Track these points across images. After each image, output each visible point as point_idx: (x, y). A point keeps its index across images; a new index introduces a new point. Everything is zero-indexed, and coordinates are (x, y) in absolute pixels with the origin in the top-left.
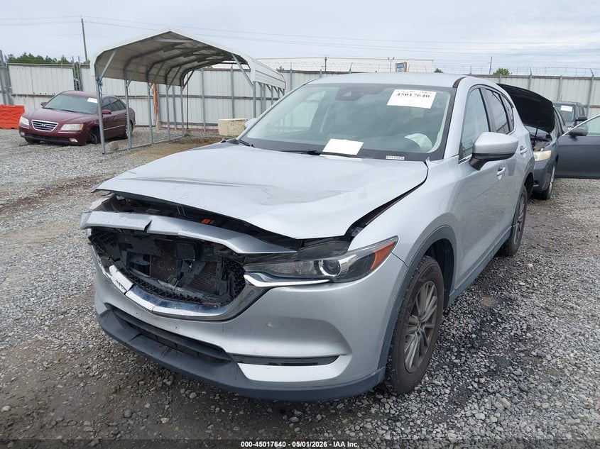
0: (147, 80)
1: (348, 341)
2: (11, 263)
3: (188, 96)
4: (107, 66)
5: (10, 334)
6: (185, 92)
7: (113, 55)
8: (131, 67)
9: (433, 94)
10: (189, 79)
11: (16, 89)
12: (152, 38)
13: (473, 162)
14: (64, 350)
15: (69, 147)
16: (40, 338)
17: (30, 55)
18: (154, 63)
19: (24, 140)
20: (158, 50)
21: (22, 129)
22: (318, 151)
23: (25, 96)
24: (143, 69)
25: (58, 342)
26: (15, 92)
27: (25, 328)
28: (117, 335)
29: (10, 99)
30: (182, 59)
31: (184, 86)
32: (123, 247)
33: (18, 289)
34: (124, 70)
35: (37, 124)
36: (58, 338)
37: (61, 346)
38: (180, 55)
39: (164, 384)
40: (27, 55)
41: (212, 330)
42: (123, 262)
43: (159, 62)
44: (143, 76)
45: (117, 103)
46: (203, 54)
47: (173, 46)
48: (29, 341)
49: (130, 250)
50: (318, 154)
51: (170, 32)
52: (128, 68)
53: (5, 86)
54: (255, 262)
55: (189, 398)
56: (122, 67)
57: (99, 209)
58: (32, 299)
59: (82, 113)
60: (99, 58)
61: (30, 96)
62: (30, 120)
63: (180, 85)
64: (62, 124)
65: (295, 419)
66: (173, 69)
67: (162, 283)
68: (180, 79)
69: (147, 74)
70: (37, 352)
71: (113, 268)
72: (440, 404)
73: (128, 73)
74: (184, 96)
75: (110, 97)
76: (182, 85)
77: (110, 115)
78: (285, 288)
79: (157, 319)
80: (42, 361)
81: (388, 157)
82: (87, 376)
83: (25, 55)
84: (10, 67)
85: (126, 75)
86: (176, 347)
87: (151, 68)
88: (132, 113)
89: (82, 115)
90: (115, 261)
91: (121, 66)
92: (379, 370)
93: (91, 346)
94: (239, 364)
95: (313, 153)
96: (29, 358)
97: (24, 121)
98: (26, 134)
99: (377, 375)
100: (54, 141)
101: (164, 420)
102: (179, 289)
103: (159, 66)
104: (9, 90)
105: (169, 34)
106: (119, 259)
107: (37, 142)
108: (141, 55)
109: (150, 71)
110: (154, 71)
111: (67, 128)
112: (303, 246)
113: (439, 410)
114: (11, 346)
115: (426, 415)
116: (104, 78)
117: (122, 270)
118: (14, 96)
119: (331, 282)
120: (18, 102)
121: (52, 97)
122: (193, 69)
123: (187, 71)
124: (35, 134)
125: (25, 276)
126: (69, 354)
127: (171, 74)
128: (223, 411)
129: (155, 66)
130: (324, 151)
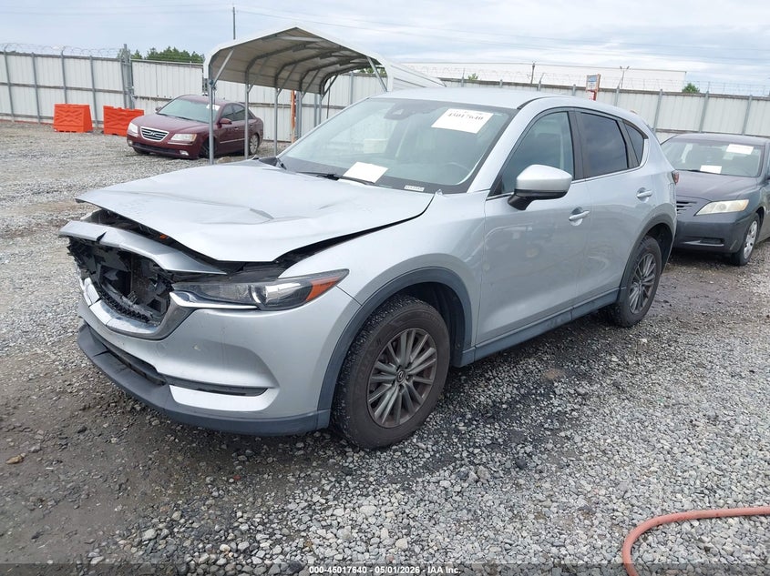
0: (275, 85)
1: (274, 373)
2: (47, 278)
3: (328, 107)
4: (223, 66)
5: (12, 345)
6: (325, 102)
7: (230, 54)
8: (255, 69)
9: (487, 116)
10: (331, 84)
11: (139, 89)
12: (276, 35)
13: (513, 200)
14: (57, 365)
15: (178, 161)
16: (39, 351)
17: (175, 50)
18: (286, 65)
19: (132, 150)
20: (287, 49)
21: (130, 137)
22: (339, 174)
23: (148, 99)
24: (272, 72)
25: (53, 357)
26: (137, 93)
27: (29, 340)
28: (86, 351)
29: (131, 101)
30: (320, 61)
31: (324, 94)
32: (98, 260)
33: (40, 303)
34: (247, 72)
35: (146, 132)
36: (55, 354)
37: (54, 361)
38: (317, 56)
39: (133, 408)
40: (172, 49)
41: (150, 349)
42: (97, 277)
43: (290, 64)
44: (271, 80)
45: (237, 112)
46: (347, 56)
47: (304, 45)
48: (27, 353)
49: (104, 264)
50: (337, 179)
51: (296, 28)
52: (251, 70)
53: (126, 86)
54: (183, 281)
55: (151, 425)
56: (244, 69)
57: (88, 220)
58: (49, 314)
59: (198, 121)
60: (214, 57)
61: (153, 99)
62: (139, 127)
63: (320, 93)
64: (173, 133)
65: (242, 458)
66: (310, 73)
67: (124, 299)
68: (320, 86)
69: (276, 78)
70: (30, 364)
71: (88, 280)
72: (410, 465)
73: (250, 75)
74: (324, 107)
75: (233, 104)
76: (322, 92)
77: (230, 126)
78: (208, 309)
79: (111, 334)
80: (29, 373)
81: (407, 187)
82: (64, 392)
83: (169, 50)
84: (134, 64)
85: (248, 78)
86: (130, 366)
87: (281, 71)
88: (259, 124)
89: (199, 124)
90: (92, 273)
91: (242, 67)
92: (320, 412)
93: (83, 365)
94: (171, 386)
95: (332, 177)
96: (19, 368)
97: (133, 128)
98: (134, 143)
99: (315, 417)
100: (162, 152)
101: (114, 440)
102: (135, 306)
103: (290, 68)
104: (131, 91)
105: (295, 31)
106: (95, 272)
107: (145, 153)
108: (267, 55)
109: (279, 73)
110: (284, 74)
111: (178, 138)
112: (242, 269)
113: (405, 472)
114: (8, 355)
115: (385, 474)
116: (218, 81)
117: (94, 283)
118: (136, 98)
119: (258, 309)
120: (139, 105)
121: (169, 100)
122: (337, 73)
123: (329, 75)
124: (144, 144)
125: (55, 291)
126: (58, 370)
127: (308, 79)
128: (177, 440)
129: (287, 68)
130: (345, 175)
